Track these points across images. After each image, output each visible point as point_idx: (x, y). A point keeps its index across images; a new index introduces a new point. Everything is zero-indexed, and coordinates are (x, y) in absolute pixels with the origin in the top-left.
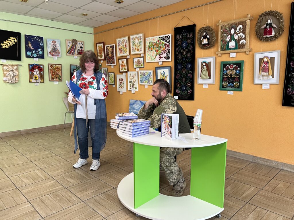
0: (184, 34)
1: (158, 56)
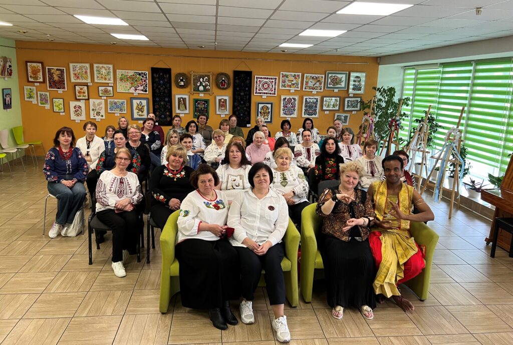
0: (161, 74)
1: (133, 88)
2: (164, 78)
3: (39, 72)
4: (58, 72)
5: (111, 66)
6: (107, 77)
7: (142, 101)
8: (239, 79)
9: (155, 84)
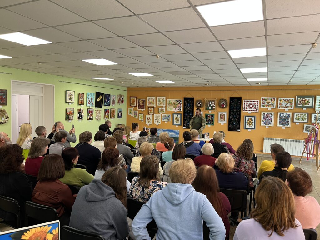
0: (189, 101)
1: (174, 108)
2: (190, 103)
3: (135, 101)
4: (142, 101)
6: (163, 103)
7: (179, 115)
8: (233, 102)
9: (185, 106)
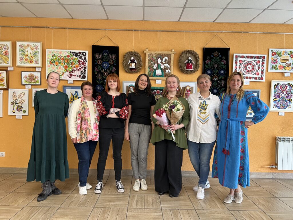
1: (67, 73)
2: (109, 60)
5: (39, 44)
6: (33, 59)
8: (211, 59)
9: (96, 68)
